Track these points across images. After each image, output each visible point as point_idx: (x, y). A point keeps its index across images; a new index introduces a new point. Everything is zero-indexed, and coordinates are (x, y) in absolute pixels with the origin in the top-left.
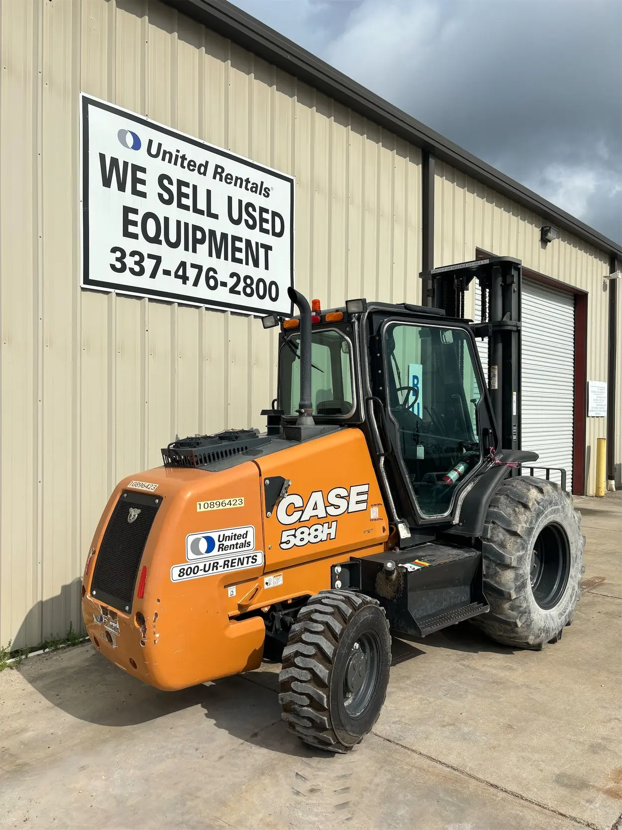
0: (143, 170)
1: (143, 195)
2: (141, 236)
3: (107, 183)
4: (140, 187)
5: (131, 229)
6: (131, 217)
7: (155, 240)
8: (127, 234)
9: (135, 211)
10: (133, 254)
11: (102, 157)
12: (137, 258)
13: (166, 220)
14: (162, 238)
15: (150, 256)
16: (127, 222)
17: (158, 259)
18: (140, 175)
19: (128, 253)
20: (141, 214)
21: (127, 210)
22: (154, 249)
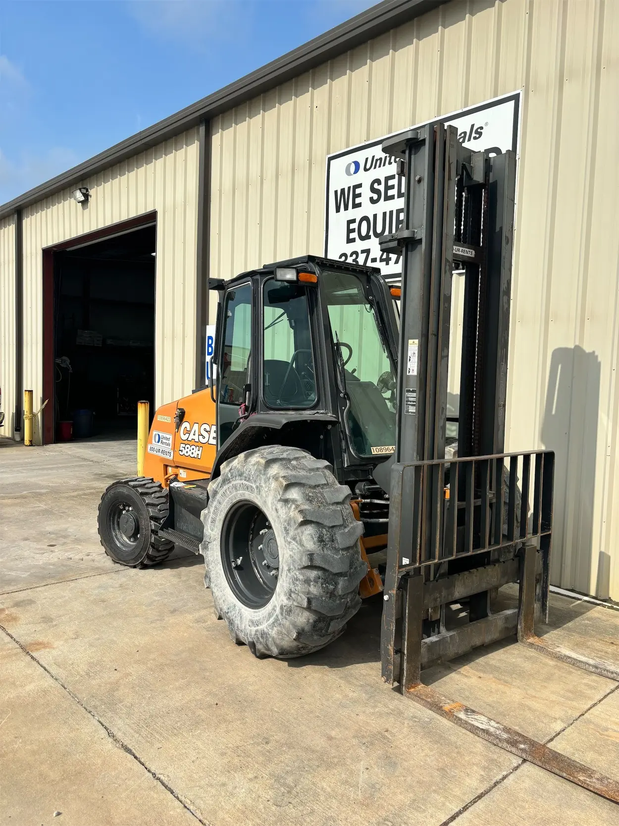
0: (360, 186)
1: (359, 205)
2: (357, 239)
3: (338, 210)
4: (358, 201)
5: (352, 236)
6: (352, 226)
7: (367, 237)
8: (350, 241)
9: (354, 221)
10: (351, 255)
11: (336, 192)
12: (354, 256)
13: (375, 216)
14: (371, 233)
15: (363, 252)
16: (350, 231)
17: (367, 251)
18: (358, 191)
19: (349, 255)
20: (357, 221)
21: (350, 222)
22: (365, 245)
